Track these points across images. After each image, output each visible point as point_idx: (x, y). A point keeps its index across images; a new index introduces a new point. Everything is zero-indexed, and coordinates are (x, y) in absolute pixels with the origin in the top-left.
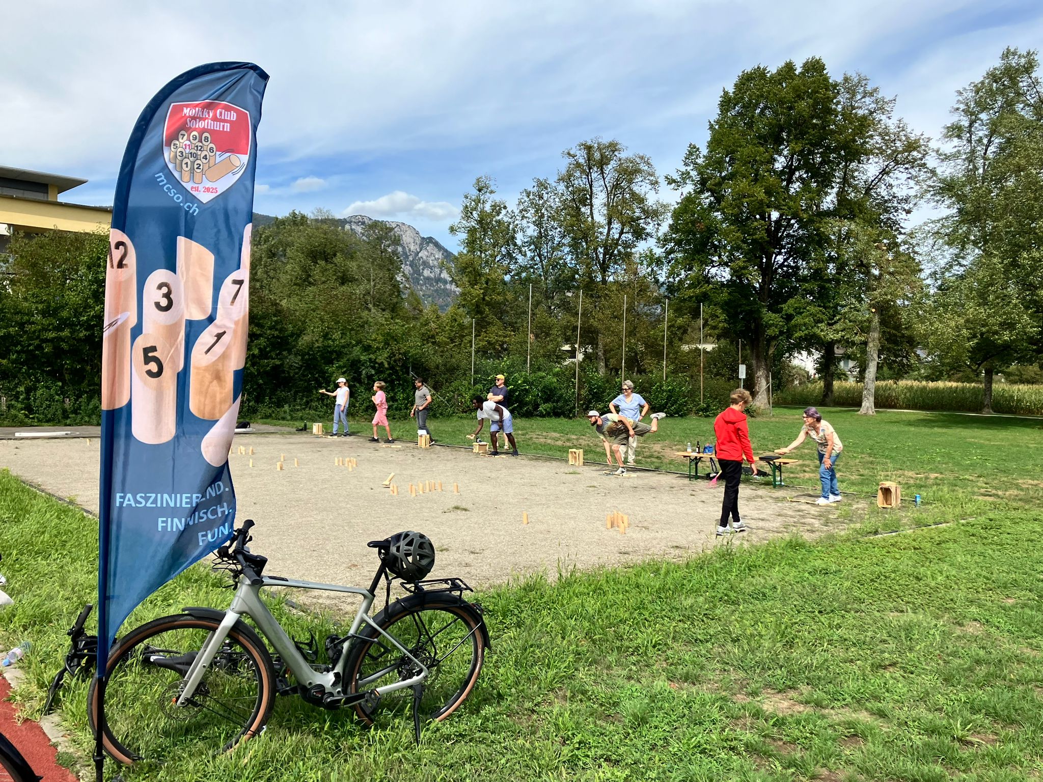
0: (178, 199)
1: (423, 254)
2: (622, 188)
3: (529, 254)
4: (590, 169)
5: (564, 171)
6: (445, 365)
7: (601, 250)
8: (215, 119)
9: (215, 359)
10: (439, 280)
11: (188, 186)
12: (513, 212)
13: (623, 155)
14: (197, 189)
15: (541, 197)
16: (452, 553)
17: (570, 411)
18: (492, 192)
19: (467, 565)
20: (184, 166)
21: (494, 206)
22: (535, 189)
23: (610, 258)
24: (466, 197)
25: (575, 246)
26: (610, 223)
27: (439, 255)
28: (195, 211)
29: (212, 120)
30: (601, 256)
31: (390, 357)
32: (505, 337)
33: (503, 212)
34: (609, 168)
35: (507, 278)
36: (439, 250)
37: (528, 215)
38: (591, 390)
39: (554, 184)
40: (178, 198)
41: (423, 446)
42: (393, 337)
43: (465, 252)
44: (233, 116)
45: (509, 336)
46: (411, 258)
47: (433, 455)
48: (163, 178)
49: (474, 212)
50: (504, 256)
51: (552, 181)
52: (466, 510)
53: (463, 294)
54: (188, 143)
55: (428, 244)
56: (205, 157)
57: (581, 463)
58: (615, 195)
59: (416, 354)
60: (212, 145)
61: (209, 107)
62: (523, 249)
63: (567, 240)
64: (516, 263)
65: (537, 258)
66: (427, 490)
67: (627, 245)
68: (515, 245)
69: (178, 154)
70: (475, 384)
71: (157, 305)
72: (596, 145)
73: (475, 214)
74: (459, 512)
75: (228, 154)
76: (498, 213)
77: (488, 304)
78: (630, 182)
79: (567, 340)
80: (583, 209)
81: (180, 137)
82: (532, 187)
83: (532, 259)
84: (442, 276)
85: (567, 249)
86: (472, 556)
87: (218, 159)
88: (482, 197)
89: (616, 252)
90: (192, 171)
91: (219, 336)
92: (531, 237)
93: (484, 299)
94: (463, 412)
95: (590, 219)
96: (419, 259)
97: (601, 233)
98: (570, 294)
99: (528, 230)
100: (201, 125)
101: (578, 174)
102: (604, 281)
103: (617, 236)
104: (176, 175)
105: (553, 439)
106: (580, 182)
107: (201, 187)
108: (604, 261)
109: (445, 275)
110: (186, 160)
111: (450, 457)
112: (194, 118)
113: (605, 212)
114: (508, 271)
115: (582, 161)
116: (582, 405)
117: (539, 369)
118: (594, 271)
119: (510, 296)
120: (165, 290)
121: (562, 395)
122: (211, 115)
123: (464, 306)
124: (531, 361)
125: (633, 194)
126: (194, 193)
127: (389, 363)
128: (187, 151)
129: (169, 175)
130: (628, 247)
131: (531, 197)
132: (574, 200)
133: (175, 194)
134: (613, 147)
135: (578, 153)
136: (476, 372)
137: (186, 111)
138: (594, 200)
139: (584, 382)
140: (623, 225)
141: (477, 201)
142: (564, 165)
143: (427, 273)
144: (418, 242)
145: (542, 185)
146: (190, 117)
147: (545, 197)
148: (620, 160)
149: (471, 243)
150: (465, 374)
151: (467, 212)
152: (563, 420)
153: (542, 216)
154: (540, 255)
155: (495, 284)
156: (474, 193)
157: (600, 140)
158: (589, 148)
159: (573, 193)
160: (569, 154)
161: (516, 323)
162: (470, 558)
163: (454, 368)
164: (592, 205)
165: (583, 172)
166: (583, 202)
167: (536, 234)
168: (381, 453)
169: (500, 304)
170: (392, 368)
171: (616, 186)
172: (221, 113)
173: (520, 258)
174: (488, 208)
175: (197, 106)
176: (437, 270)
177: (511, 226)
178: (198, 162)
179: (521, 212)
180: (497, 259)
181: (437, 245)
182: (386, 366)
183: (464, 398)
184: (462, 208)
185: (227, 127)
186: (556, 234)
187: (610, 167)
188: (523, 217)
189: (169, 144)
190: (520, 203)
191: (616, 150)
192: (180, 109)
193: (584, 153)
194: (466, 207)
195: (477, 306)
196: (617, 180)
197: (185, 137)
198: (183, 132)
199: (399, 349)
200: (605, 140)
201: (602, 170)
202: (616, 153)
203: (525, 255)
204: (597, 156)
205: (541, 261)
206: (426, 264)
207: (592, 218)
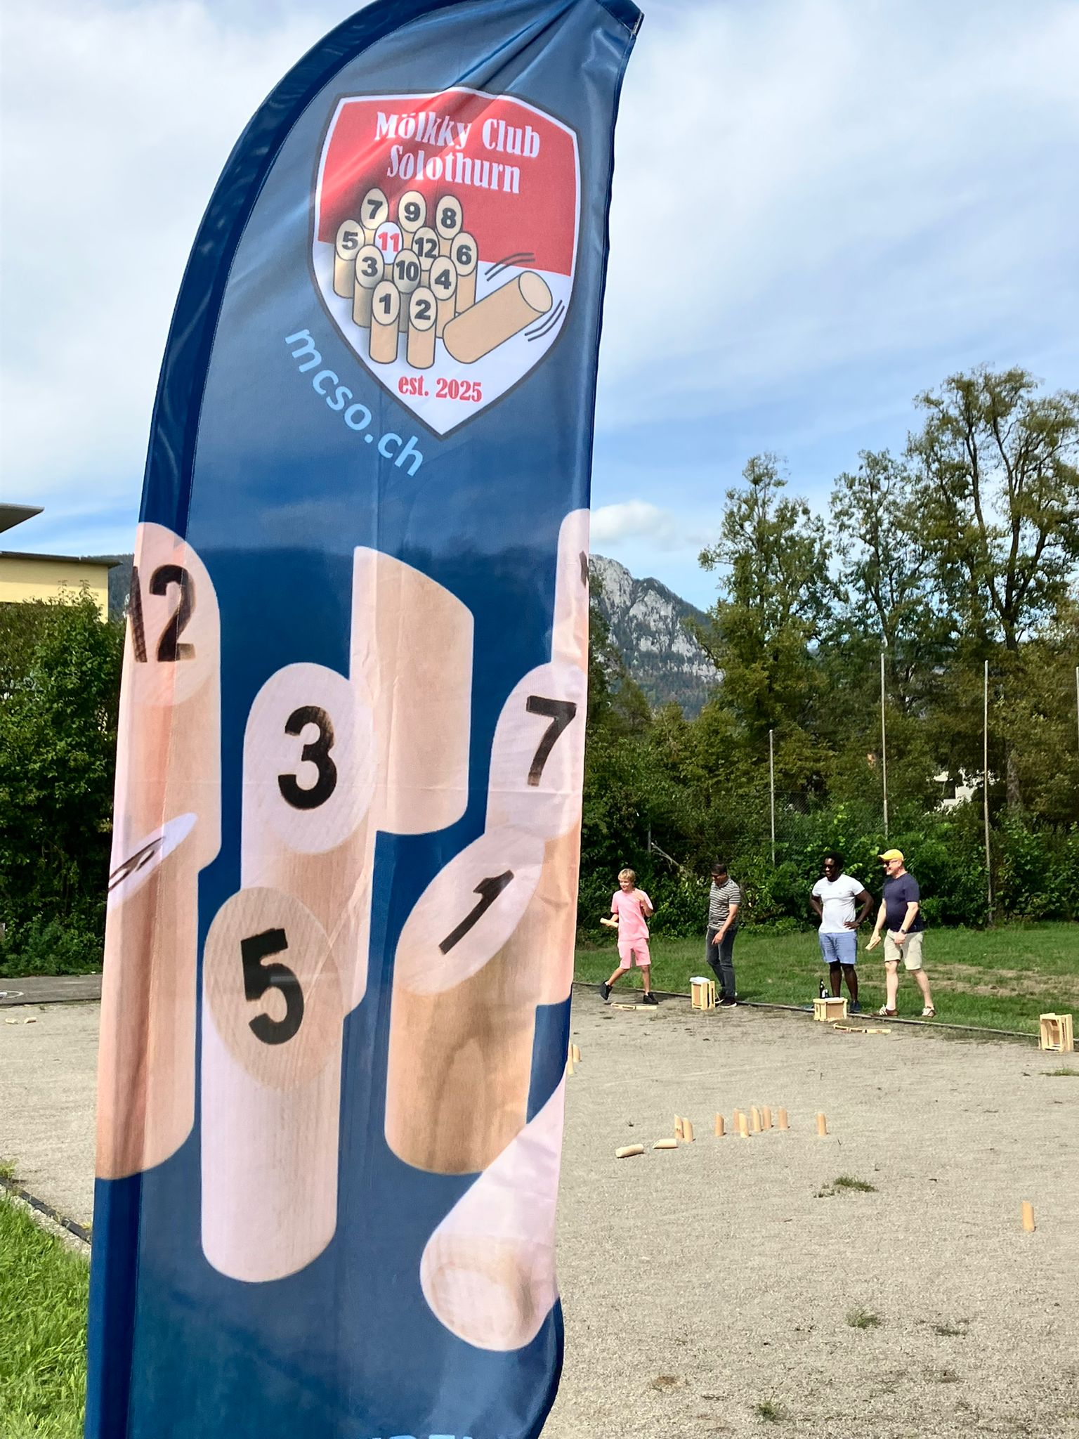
0: (356, 416)
1: (637, 611)
2: (1036, 458)
3: (855, 597)
4: (970, 427)
5: (919, 432)
6: (717, 827)
7: (1000, 581)
8: (476, 150)
9: (475, 966)
10: (669, 656)
11: (390, 375)
12: (818, 519)
13: (1036, 395)
14: (418, 388)
15: (874, 487)
16: (890, 1331)
17: (978, 912)
18: (779, 484)
19: (948, 1377)
20: (379, 308)
21: (781, 513)
22: (865, 472)
23: (1020, 596)
24: (731, 496)
25: (947, 578)
26: (1016, 528)
27: (667, 611)
28: (411, 459)
29: (467, 152)
30: (1003, 596)
31: (610, 814)
32: (818, 760)
33: (801, 519)
34: (1010, 423)
35: (813, 645)
36: (667, 602)
37: (852, 522)
38: (1018, 868)
39: (900, 460)
40: (358, 417)
41: (704, 1007)
42: (614, 774)
43: (731, 600)
44: (529, 144)
45: (827, 758)
46: (615, 620)
47: (730, 1030)
48: (310, 347)
49: (747, 524)
50: (806, 603)
51: (897, 457)
52: (866, 1188)
53: (729, 682)
54: (391, 229)
55: (645, 591)
56: (444, 279)
57: (1070, 1046)
58: (1023, 473)
59: (659, 806)
60: (466, 239)
61: (459, 110)
62: (842, 589)
63: (929, 567)
64: (828, 616)
65: (872, 606)
66: (756, 1129)
67: (1054, 569)
68: (826, 580)
69: (361, 266)
70: (779, 861)
71: (288, 785)
72: (981, 380)
73: (748, 527)
74: (852, 1193)
75: (514, 271)
76: (792, 523)
77: (779, 698)
78: (1053, 443)
79: (943, 762)
80: (961, 505)
81: (366, 209)
82: (856, 469)
83: (861, 607)
84: (674, 649)
85: (930, 584)
86: (945, 1342)
87: (484, 288)
88: (761, 495)
89: (1032, 583)
90: (403, 325)
91: (490, 889)
92: (858, 564)
93: (771, 689)
94: (758, 921)
95: (975, 522)
96: (631, 620)
97: (1000, 547)
98: (939, 671)
99: (852, 550)
100: (433, 169)
101: (947, 437)
102: (1010, 639)
103: (1032, 552)
104: (353, 336)
105: (968, 979)
106: (955, 453)
107: (430, 381)
108: (1008, 600)
109: (682, 647)
110: (385, 288)
111: (770, 1035)
112: (412, 147)
113: (1006, 506)
114: (812, 633)
115: (954, 412)
116: (1003, 899)
117: (908, 827)
118: (991, 623)
119: (822, 680)
120: (311, 733)
121: (958, 879)
122: (463, 137)
123: (731, 704)
124: (890, 811)
125: (1059, 469)
126: (409, 400)
127: (609, 826)
128: (390, 255)
129: (332, 338)
130: (1055, 573)
131: (856, 488)
132: (942, 486)
133: (348, 403)
134: (1016, 381)
135: (946, 398)
136: (779, 838)
137: (388, 126)
138: (981, 487)
139: (1004, 851)
140: (1044, 532)
141: (752, 502)
142: (918, 422)
143: (645, 645)
144: (628, 590)
145: (877, 463)
146: (398, 141)
147: (884, 485)
148: (1030, 404)
149: (742, 583)
150: (757, 842)
151: (733, 526)
152: (964, 934)
153: (879, 522)
154: (877, 598)
155: (792, 658)
156: (745, 487)
157: (989, 370)
158: (966, 388)
159: (940, 474)
160: (928, 400)
161: (835, 733)
162: (943, 1352)
163: (735, 831)
164: (976, 494)
165: (957, 433)
166: (959, 489)
167: (867, 558)
168: (618, 1026)
169: (802, 696)
170: (615, 834)
171: (1025, 456)
172: (494, 133)
173: (837, 607)
174: (771, 517)
175: (425, 106)
176: (665, 639)
177: (817, 547)
178: (422, 294)
179: (837, 516)
180: (792, 610)
181: (663, 592)
182: (605, 831)
183: (759, 891)
184: (722, 518)
185: (512, 180)
186: (907, 554)
187: (1011, 419)
188: (843, 527)
189: (329, 234)
190: (836, 498)
191: (1022, 386)
192: (367, 117)
193: (958, 396)
194: (732, 514)
195: (759, 703)
196: (1027, 444)
197: (383, 213)
198: (376, 194)
199: (627, 796)
200: (999, 370)
201: (995, 425)
202: (1022, 392)
203: (846, 600)
204: (985, 399)
205: (880, 609)
206: (643, 629)
207: (980, 519)
